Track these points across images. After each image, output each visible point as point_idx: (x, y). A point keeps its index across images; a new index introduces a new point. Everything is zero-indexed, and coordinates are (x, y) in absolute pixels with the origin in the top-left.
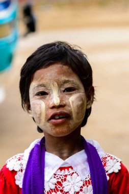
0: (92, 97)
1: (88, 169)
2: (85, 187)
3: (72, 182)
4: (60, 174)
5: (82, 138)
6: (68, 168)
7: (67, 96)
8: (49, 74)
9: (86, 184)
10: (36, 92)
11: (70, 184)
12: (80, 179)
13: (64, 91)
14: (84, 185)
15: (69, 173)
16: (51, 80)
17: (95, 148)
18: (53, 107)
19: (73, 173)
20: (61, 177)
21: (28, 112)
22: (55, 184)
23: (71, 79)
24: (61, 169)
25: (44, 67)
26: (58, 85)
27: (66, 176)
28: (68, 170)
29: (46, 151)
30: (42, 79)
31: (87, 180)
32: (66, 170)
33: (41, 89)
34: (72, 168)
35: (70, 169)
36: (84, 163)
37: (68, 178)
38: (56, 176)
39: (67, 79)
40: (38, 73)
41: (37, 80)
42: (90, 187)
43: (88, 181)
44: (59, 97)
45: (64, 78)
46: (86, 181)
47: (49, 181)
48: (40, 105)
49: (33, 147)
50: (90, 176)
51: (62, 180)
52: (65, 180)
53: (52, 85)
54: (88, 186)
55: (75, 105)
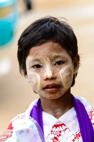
0: (77, 64)
1: (78, 124)
2: (77, 139)
3: (66, 137)
4: (56, 131)
5: (72, 96)
6: (61, 125)
7: (58, 69)
8: (42, 51)
9: (77, 137)
10: (32, 65)
11: (64, 138)
12: (72, 134)
13: (55, 64)
14: (75, 138)
15: (63, 130)
16: (44, 56)
17: (83, 104)
18: (47, 79)
19: (66, 129)
20: (57, 133)
21: (25, 77)
22: (53, 139)
23: (61, 54)
24: (56, 126)
25: (38, 44)
26: (50, 60)
27: (60, 132)
28: (62, 127)
29: (43, 111)
30: (37, 54)
31: (77, 133)
32: (60, 127)
33: (36, 63)
34: (65, 125)
35: (63, 126)
36: (74, 119)
37: (62, 133)
38: (52, 133)
39: (57, 55)
40: (33, 50)
41: (32, 55)
42: (81, 138)
43: (79, 134)
44: (51, 70)
45: (55, 54)
46: (77, 135)
47: (47, 137)
48: (36, 76)
49: (32, 108)
50: (79, 130)
51: (58, 135)
52: (60, 135)
53: (45, 60)
54: (78, 139)
55: (64, 76)
